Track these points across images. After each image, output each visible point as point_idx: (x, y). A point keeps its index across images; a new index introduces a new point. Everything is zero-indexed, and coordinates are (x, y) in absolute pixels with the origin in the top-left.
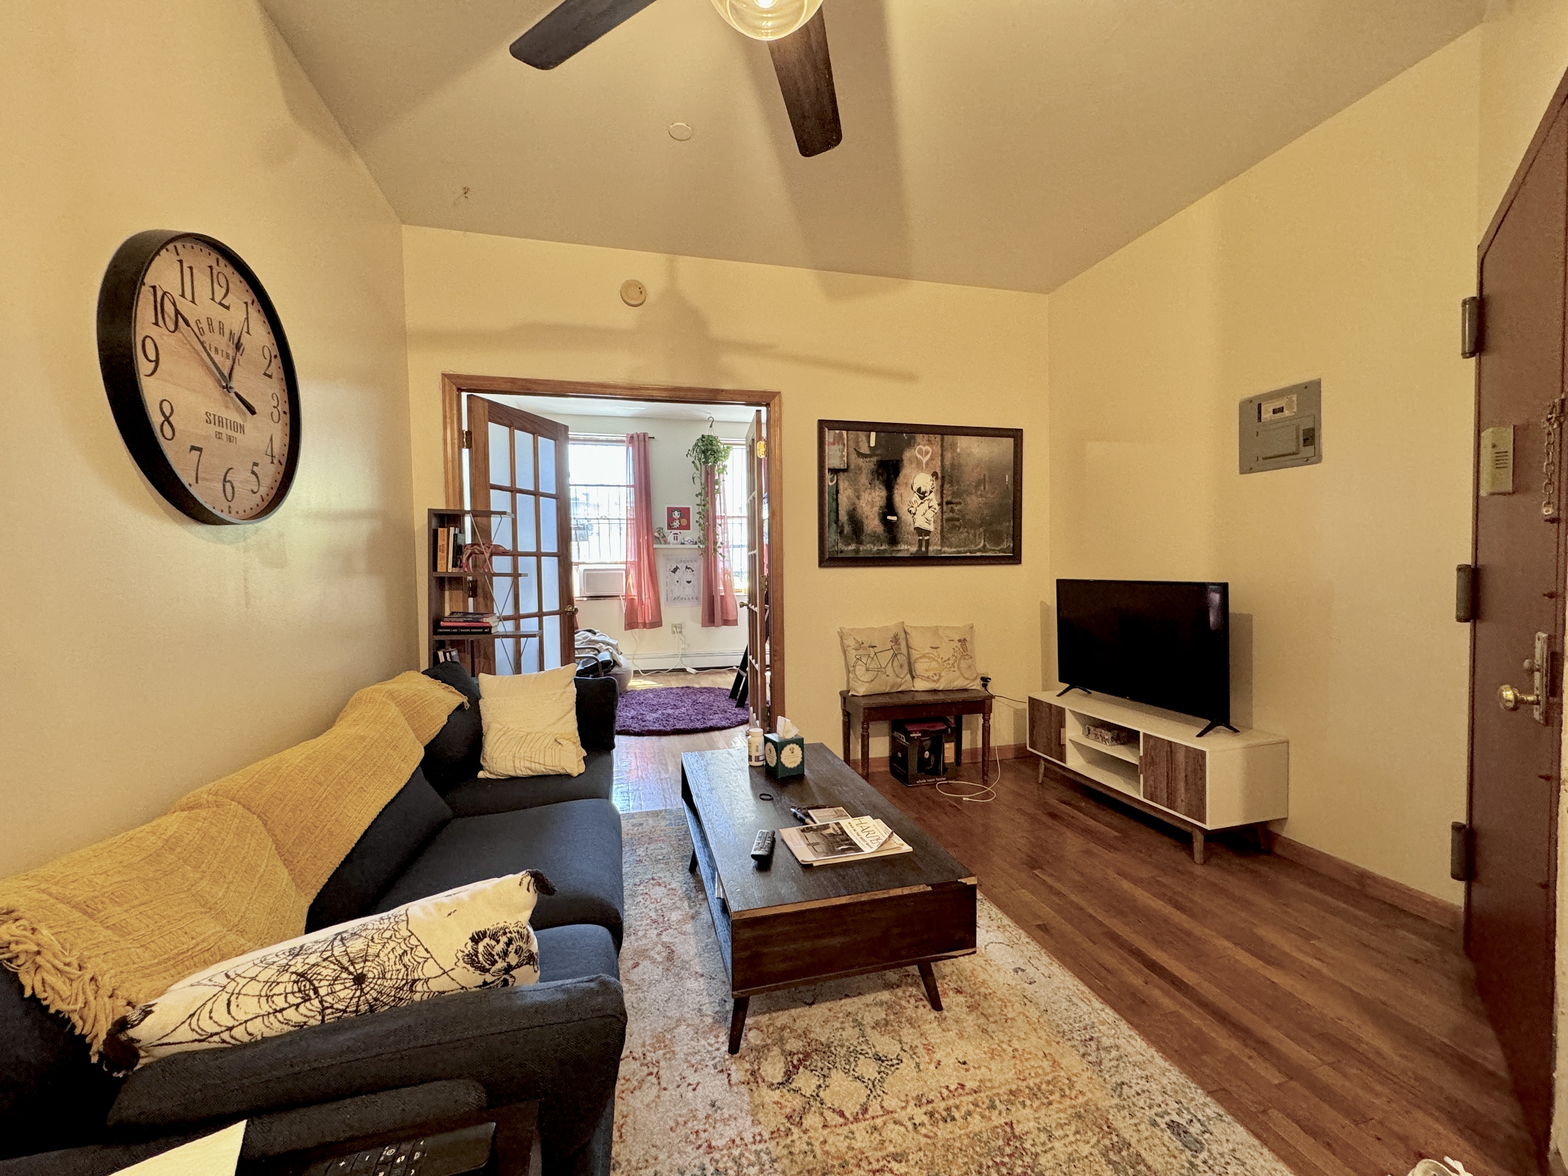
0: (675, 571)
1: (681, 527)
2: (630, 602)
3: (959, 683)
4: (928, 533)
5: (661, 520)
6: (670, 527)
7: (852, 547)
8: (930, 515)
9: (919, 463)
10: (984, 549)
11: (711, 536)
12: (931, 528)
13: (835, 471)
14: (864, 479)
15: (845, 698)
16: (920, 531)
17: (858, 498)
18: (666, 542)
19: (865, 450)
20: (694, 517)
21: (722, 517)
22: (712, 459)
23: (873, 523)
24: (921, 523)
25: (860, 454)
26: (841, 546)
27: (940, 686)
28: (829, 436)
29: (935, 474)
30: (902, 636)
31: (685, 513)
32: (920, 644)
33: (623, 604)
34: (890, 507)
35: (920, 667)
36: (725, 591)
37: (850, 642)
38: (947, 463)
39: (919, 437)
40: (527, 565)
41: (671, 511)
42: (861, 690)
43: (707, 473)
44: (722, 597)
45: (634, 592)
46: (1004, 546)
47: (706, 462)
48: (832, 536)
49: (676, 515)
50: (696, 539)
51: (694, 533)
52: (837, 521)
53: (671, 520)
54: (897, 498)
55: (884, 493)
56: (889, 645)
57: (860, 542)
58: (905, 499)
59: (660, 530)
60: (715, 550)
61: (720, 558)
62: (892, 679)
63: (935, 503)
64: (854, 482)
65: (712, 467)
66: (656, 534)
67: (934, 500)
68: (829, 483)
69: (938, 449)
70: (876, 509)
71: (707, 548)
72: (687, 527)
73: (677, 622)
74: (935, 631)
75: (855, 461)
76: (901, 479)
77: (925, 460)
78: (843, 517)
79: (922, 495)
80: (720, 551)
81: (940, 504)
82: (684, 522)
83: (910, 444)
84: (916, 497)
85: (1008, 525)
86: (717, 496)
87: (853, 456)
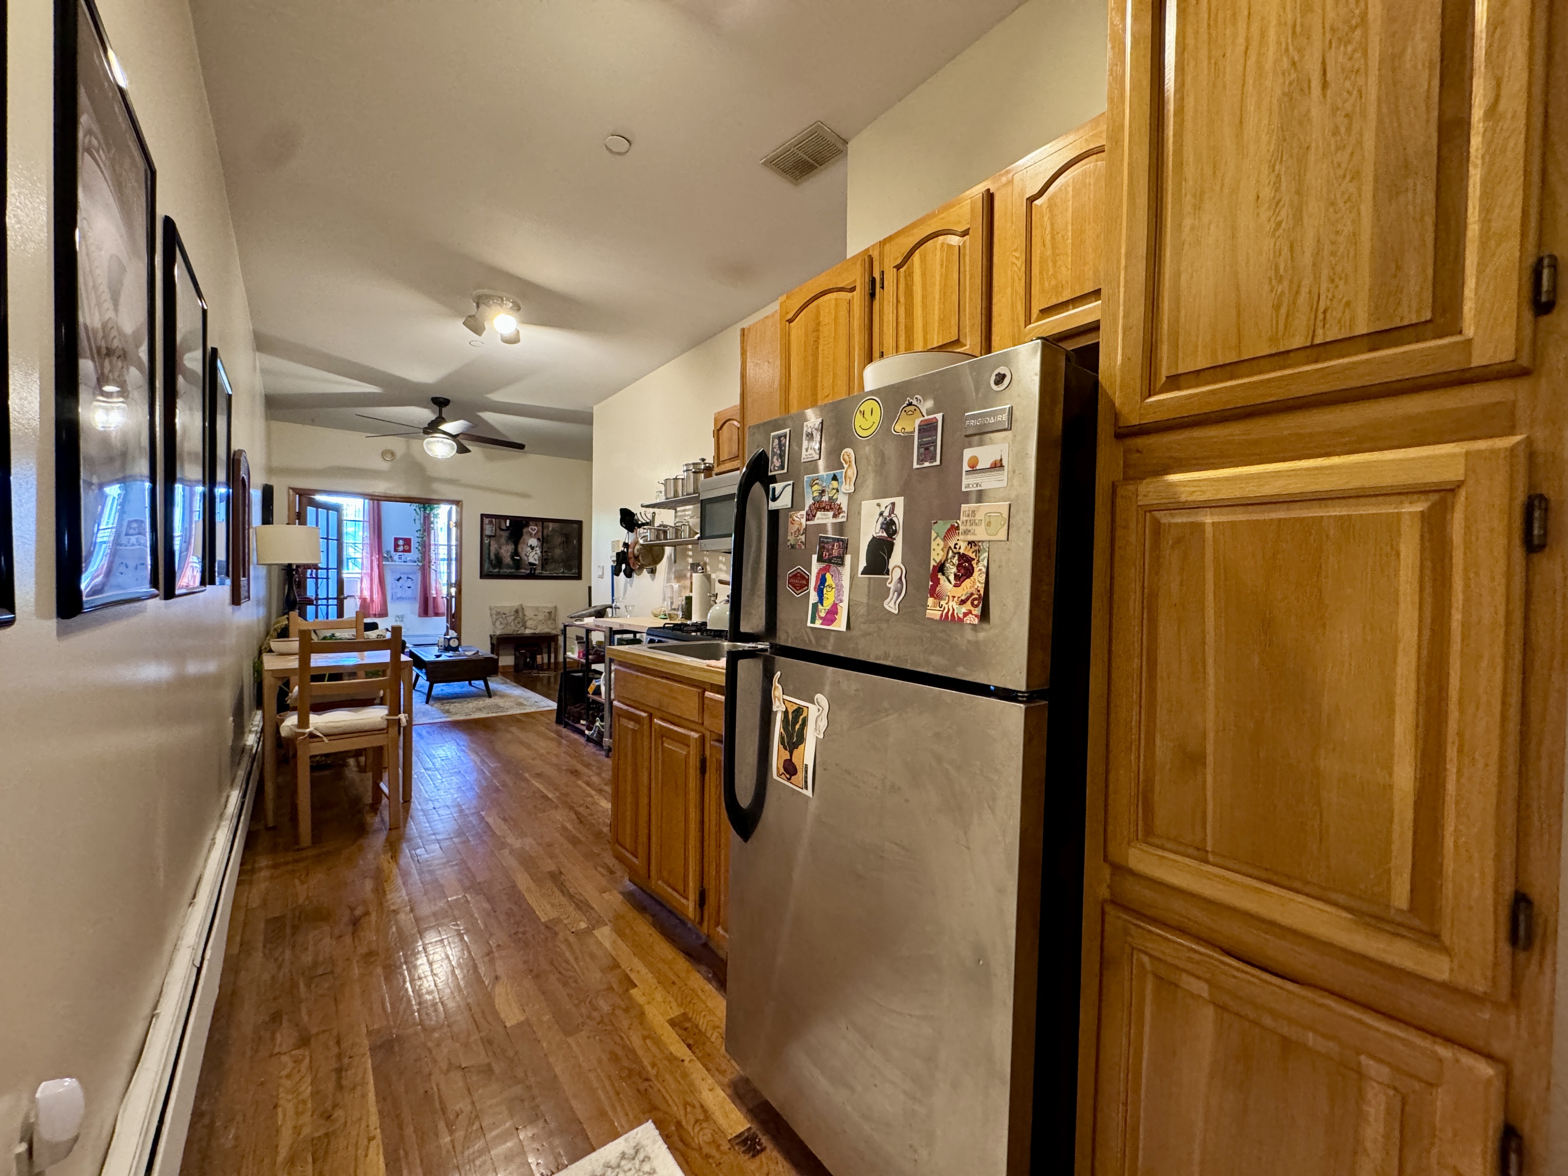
0: (399, 580)
1: (404, 551)
2: (364, 600)
3: (546, 630)
4: (535, 565)
5: (388, 545)
6: (396, 550)
7: (496, 570)
8: (536, 557)
9: (531, 534)
10: (563, 573)
11: (427, 557)
12: (537, 562)
13: (490, 537)
14: (503, 540)
15: (491, 637)
16: (531, 564)
17: (500, 548)
18: (392, 561)
19: (504, 527)
20: (414, 544)
21: (435, 545)
22: (429, 509)
23: (507, 560)
24: (531, 560)
25: (501, 529)
26: (491, 570)
27: (537, 631)
28: (486, 521)
29: (539, 539)
30: (520, 610)
31: (407, 542)
32: (529, 613)
33: (359, 602)
34: (516, 553)
35: (529, 624)
36: (437, 593)
37: (494, 612)
38: (545, 534)
39: (531, 523)
40: (322, 573)
41: (396, 539)
42: (498, 633)
43: (425, 518)
44: (434, 598)
45: (366, 594)
46: (574, 571)
47: (425, 510)
48: (486, 565)
49: (401, 542)
50: (415, 559)
51: (414, 554)
52: (489, 558)
53: (396, 546)
54: (520, 549)
55: (513, 547)
56: (513, 613)
57: (500, 568)
58: (524, 550)
59: (388, 552)
60: (430, 567)
61: (432, 571)
62: (513, 628)
63: (539, 552)
64: (498, 542)
65: (429, 514)
66: (385, 555)
67: (538, 551)
68: (486, 541)
69: (540, 528)
70: (509, 554)
71: (423, 566)
72: (409, 551)
73: (399, 614)
74: (537, 608)
75: (499, 532)
76: (521, 541)
77: (534, 533)
78: (492, 556)
79: (532, 548)
80: (433, 567)
81: (542, 552)
82: (407, 548)
83: (527, 525)
84: (529, 549)
85: (575, 562)
86: (432, 532)
87: (498, 530)
